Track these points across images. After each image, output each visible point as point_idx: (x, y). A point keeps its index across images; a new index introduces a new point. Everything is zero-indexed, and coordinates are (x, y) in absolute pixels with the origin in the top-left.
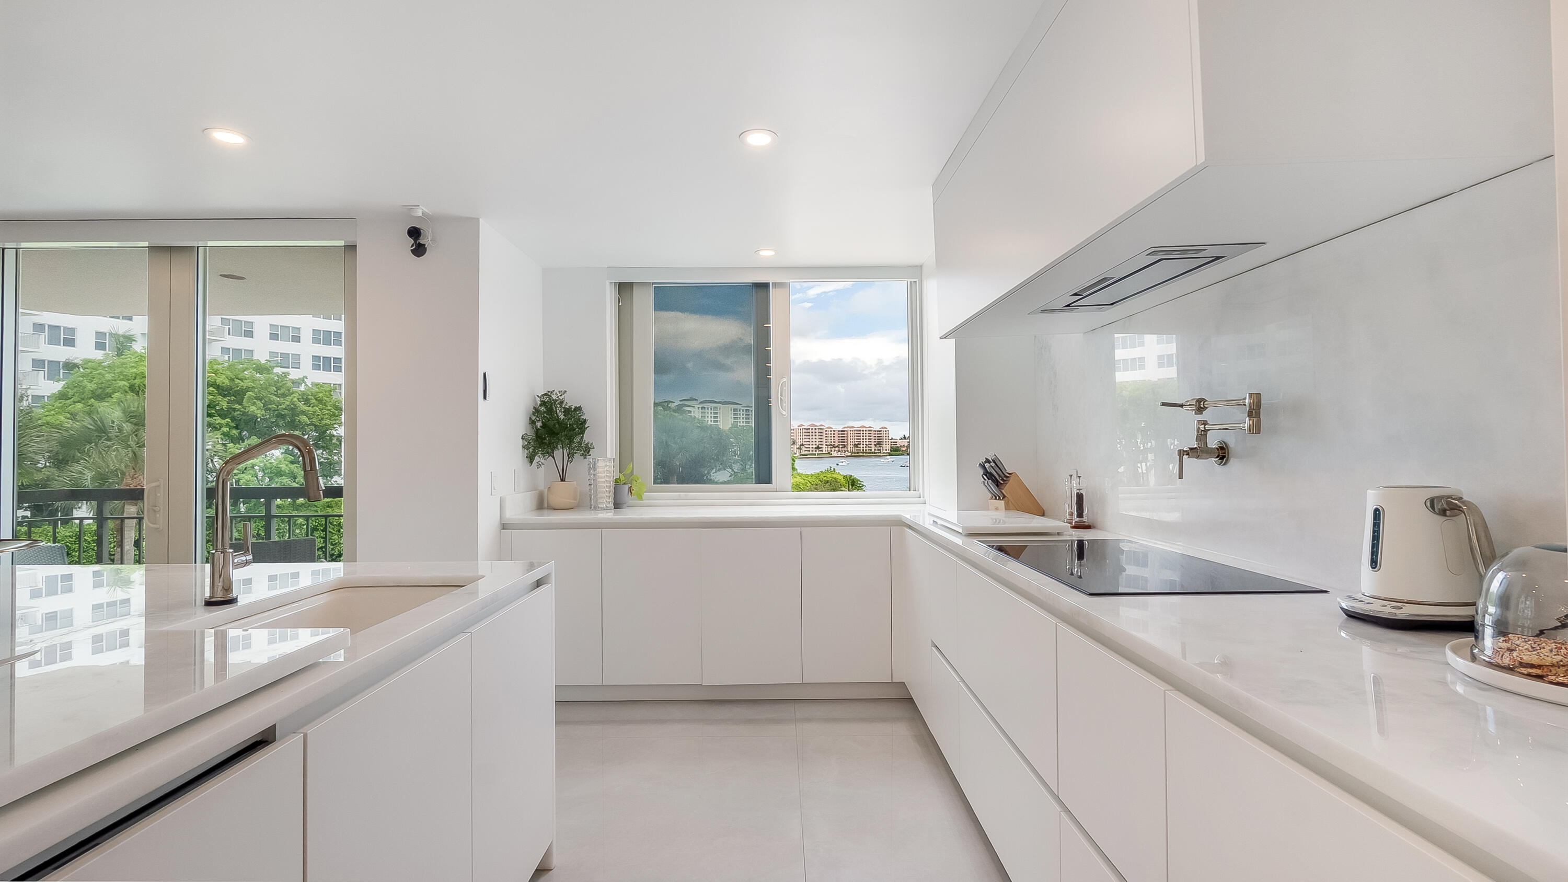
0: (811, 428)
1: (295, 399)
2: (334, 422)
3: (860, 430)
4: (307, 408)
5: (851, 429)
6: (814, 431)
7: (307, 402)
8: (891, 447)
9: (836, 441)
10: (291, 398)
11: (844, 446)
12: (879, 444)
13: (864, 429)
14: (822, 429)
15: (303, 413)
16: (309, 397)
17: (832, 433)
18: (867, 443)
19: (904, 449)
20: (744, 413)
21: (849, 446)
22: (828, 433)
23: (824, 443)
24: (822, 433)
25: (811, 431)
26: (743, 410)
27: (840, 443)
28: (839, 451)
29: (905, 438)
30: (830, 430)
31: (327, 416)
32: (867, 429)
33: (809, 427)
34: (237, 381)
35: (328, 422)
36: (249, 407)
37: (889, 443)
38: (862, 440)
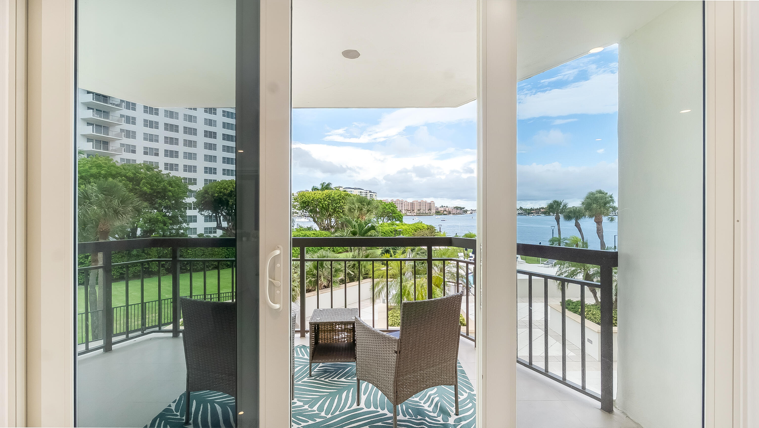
0: (397, 201)
1: (166, 184)
2: (184, 196)
3: (421, 203)
4: (171, 189)
5: (417, 202)
6: (399, 203)
7: (170, 185)
8: (436, 211)
9: (409, 208)
10: (164, 183)
11: (413, 210)
12: (430, 209)
13: (423, 202)
14: (402, 202)
15: (170, 191)
16: (172, 183)
17: (407, 204)
18: (424, 209)
19: (442, 212)
20: (365, 194)
21: (415, 210)
22: (405, 204)
23: (403, 209)
24: (402, 204)
25: (397, 203)
26: (364, 193)
27: (411, 209)
28: (410, 213)
29: (442, 207)
30: (406, 202)
31: (181, 193)
32: (424, 202)
33: (396, 201)
34: (137, 174)
35: (181, 195)
36: (143, 187)
37: (435, 209)
38: (421, 208)
